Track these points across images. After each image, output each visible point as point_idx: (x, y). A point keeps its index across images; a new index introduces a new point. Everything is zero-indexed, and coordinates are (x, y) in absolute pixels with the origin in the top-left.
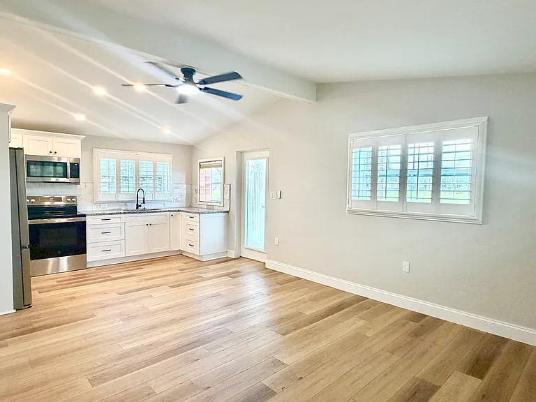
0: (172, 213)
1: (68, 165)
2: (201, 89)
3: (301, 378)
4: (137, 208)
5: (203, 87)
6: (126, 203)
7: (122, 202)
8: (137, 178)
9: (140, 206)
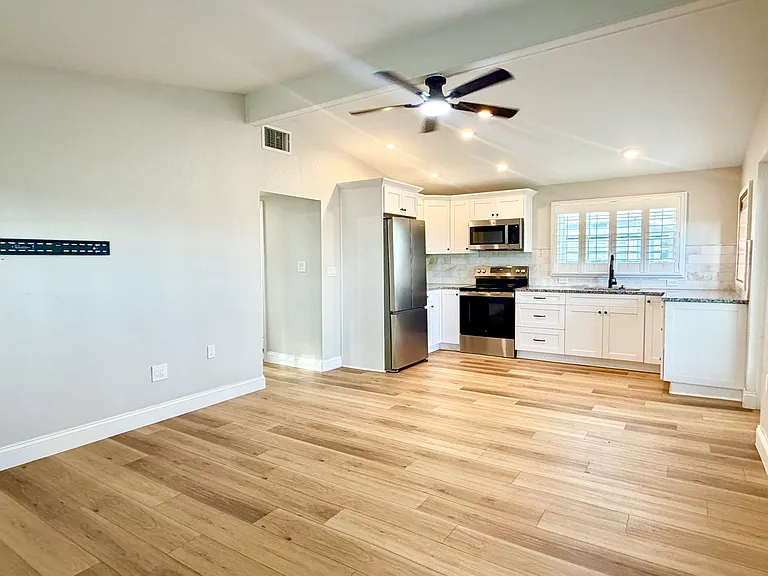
0: (648, 298)
1: (506, 228)
2: (453, 106)
3: (289, 539)
4: (610, 286)
5: (456, 101)
6: (596, 277)
7: (589, 276)
8: (613, 239)
9: (615, 283)
